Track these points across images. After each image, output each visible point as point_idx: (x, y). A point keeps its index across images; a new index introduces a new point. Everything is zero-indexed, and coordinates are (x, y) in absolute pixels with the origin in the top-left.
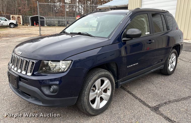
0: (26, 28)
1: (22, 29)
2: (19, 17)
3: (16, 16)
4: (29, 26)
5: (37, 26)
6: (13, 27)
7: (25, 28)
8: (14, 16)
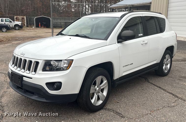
0: (32, 30)
1: (28, 31)
2: (23, 19)
3: (20, 17)
4: (33, 27)
5: (42, 27)
6: (18, 29)
7: (30, 30)
8: (18, 17)
